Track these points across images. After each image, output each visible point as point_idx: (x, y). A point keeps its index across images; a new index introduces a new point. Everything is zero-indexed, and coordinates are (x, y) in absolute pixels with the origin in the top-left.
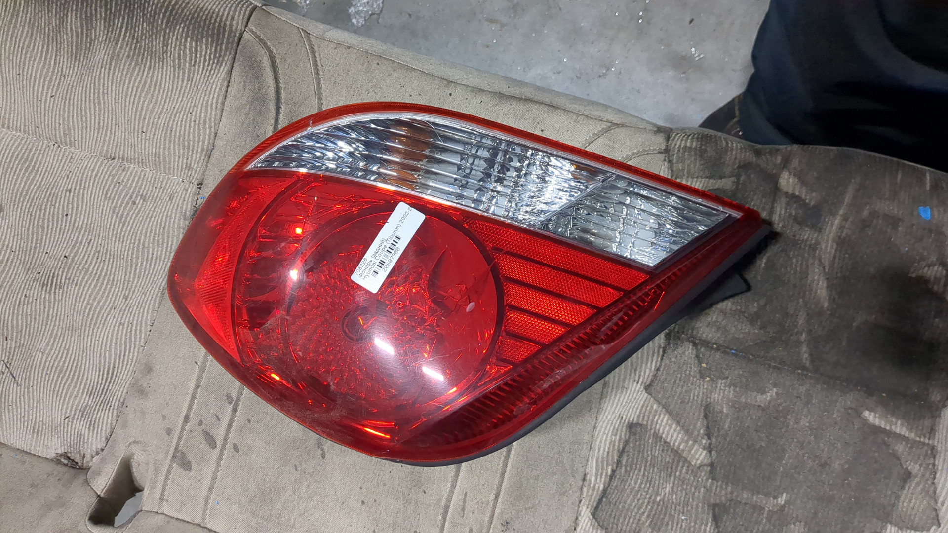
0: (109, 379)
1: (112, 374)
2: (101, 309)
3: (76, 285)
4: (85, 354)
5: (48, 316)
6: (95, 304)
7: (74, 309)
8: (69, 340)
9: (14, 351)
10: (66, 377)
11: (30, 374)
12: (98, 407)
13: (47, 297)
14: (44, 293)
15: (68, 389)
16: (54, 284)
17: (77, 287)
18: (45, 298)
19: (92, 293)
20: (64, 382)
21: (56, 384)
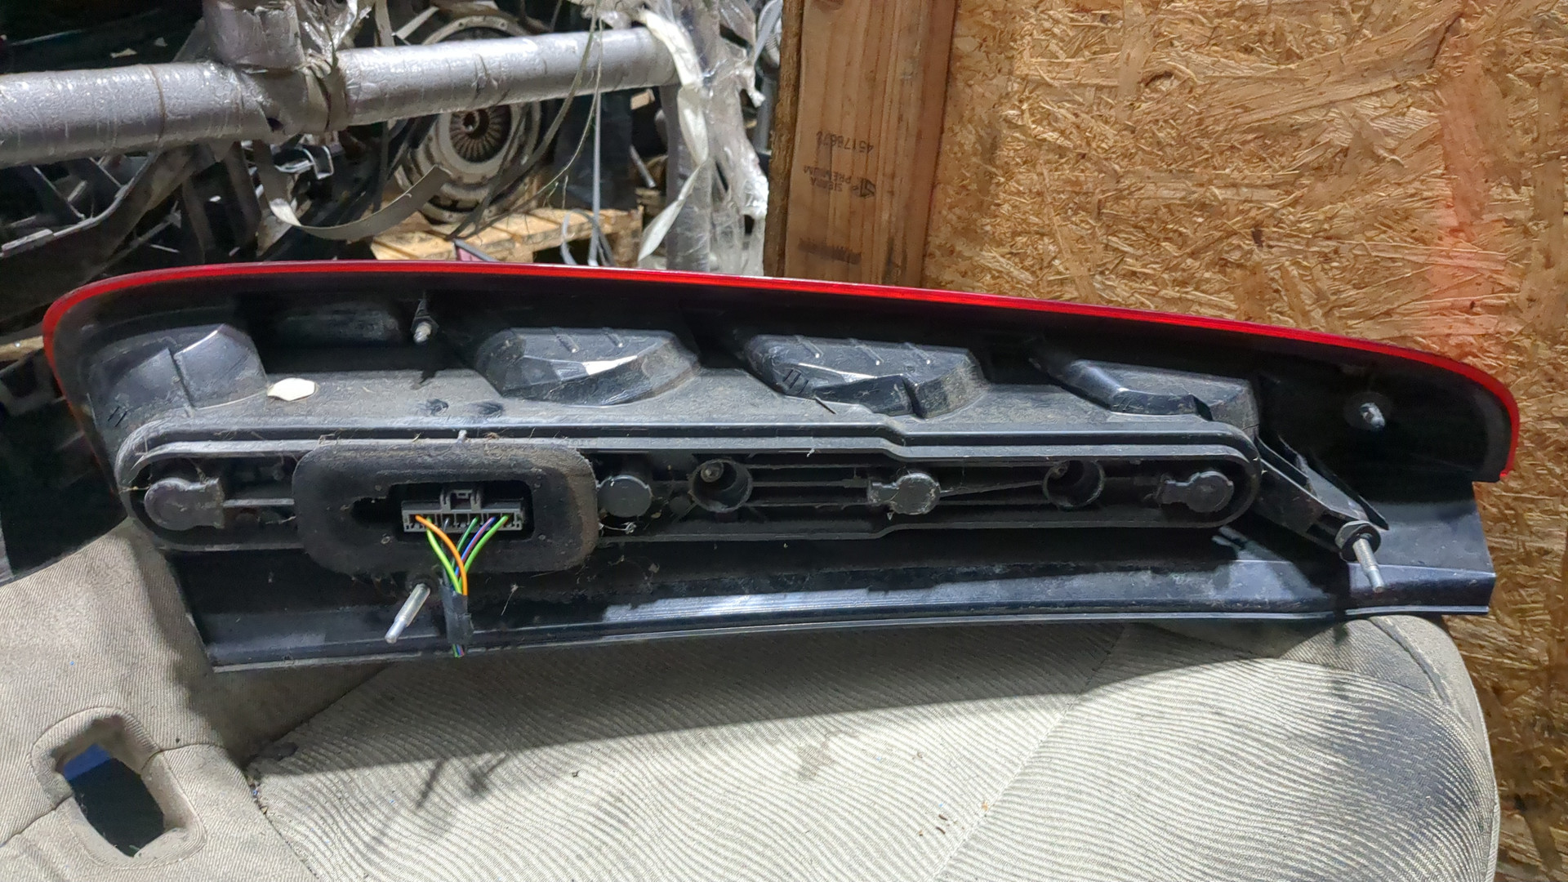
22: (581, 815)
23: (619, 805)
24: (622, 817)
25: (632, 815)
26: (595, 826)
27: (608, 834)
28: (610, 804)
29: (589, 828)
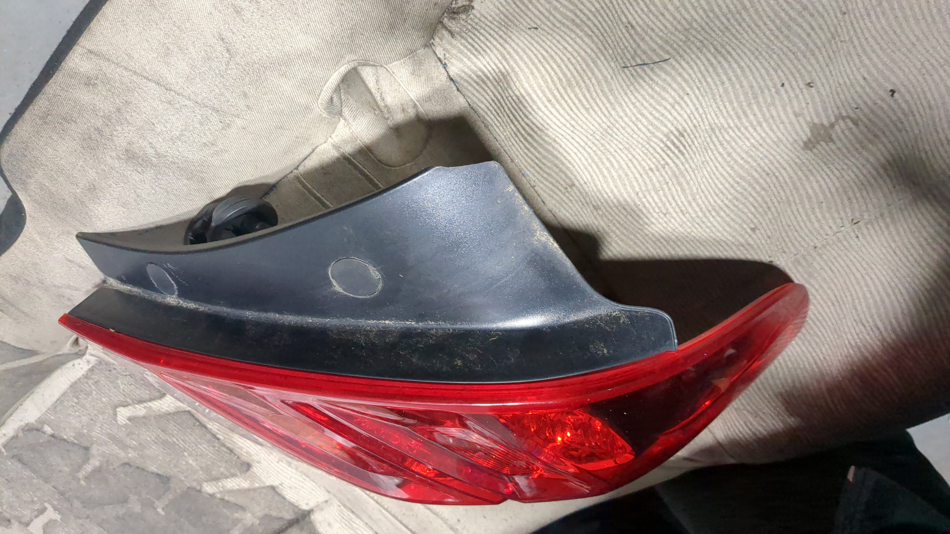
0: (523, 132)
1: (525, 139)
2: (604, 177)
3: (651, 169)
4: (568, 125)
5: (643, 115)
6: (614, 174)
7: (628, 149)
8: (598, 119)
9: (635, 41)
10: (558, 85)
11: (593, 42)
12: (499, 97)
13: (664, 129)
14: (673, 129)
15: (543, 77)
16: (673, 148)
17: (647, 168)
18: (666, 126)
19: (629, 179)
20: (555, 78)
21: (559, 66)
22: (656, 140)
23: (681, 138)
24: (682, 148)
25: (688, 148)
26: (663, 151)
27: (671, 159)
28: (676, 137)
29: (660, 151)
